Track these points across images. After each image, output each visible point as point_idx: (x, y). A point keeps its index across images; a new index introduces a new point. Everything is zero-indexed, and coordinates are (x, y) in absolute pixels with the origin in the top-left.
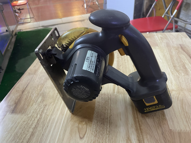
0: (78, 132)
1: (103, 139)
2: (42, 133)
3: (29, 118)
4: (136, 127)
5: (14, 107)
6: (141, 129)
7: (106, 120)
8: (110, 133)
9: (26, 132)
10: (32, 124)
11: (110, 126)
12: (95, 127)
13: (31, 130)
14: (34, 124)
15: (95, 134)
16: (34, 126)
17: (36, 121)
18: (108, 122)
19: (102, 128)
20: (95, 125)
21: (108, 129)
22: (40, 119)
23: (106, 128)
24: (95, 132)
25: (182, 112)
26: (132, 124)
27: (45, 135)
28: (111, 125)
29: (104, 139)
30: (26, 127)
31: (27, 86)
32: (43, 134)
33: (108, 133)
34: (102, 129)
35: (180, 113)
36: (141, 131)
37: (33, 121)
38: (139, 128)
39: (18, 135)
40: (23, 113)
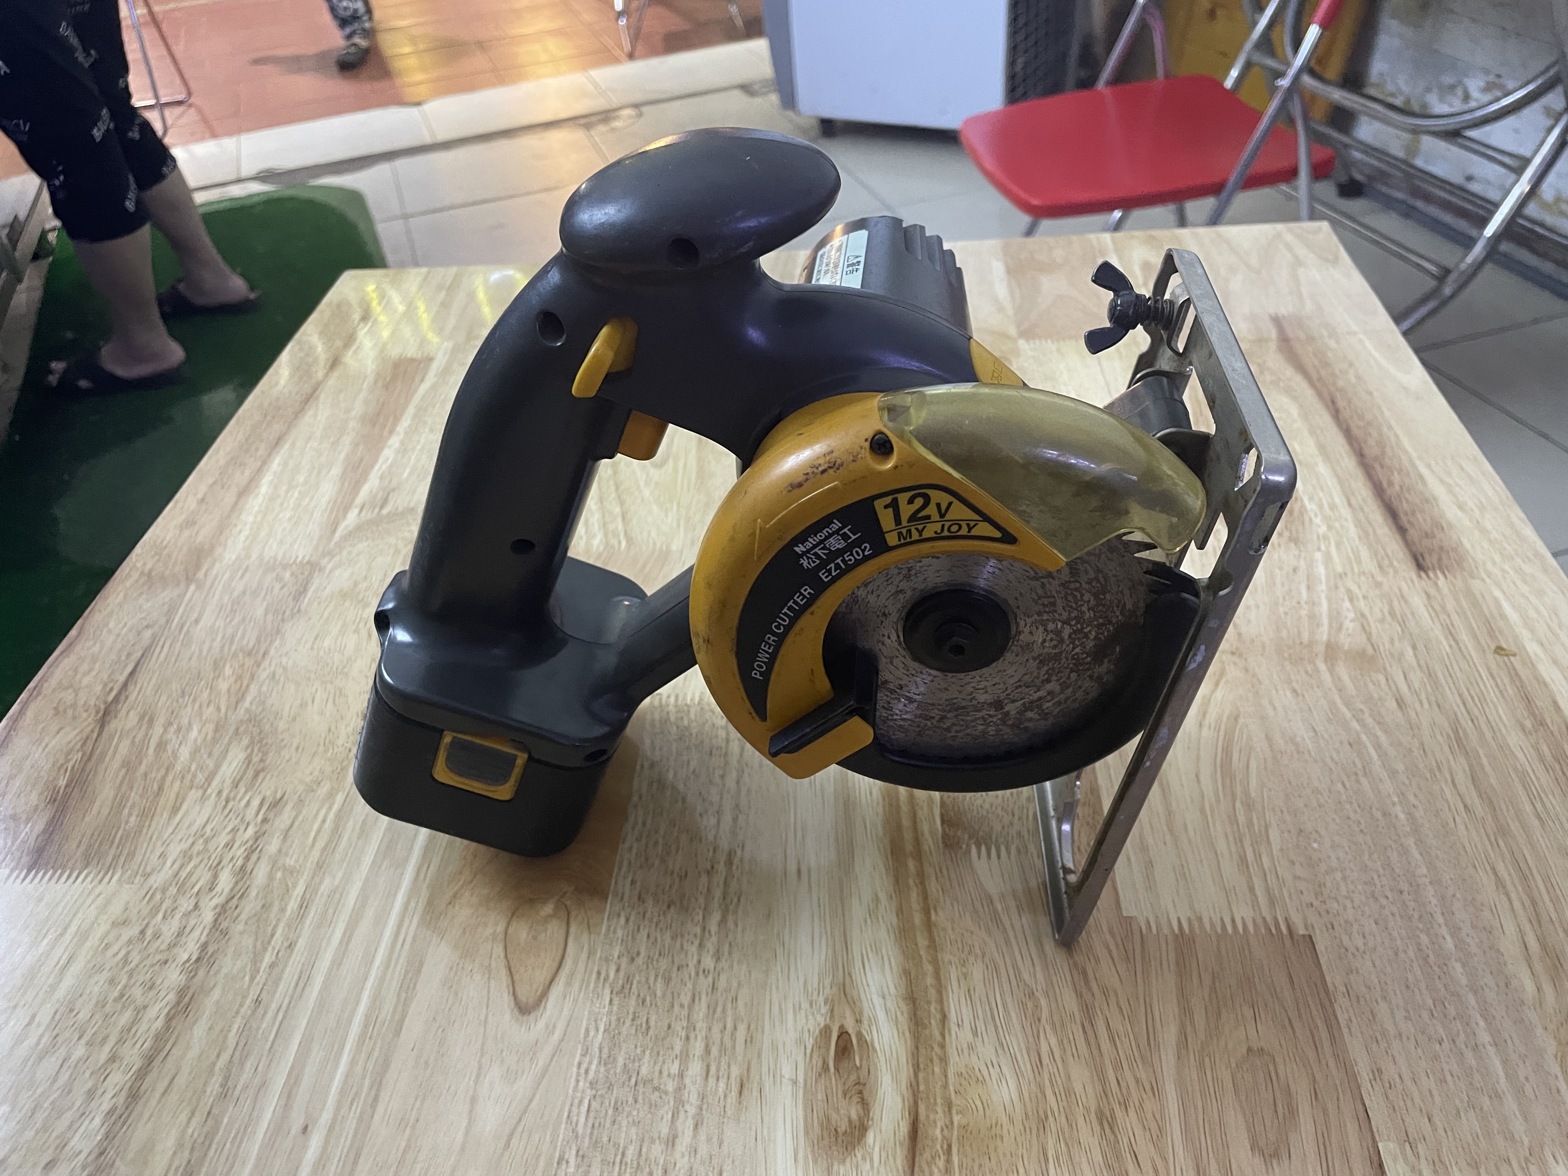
0: (504, 972)
1: (676, 1008)
2: (252, 996)
3: (158, 896)
4: (900, 912)
5: (40, 826)
6: (929, 925)
7: (704, 879)
8: (724, 964)
9: (137, 992)
10: (180, 934)
11: (723, 921)
12: (620, 933)
13: (174, 977)
14: (196, 934)
15: (622, 974)
16: (190, 949)
17: (208, 916)
18: (718, 893)
19: (674, 938)
20: (622, 920)
21: (714, 939)
22: (235, 901)
23: (698, 930)
24: (624, 960)
25: (1218, 801)
26: (877, 900)
27: (274, 1006)
28: (735, 912)
29: (682, 1006)
30: (135, 958)
31: (132, 674)
32: (258, 1001)
33: (708, 962)
34: (668, 941)
35: (1202, 811)
36: (932, 939)
37: (188, 914)
38: (918, 919)
39: (84, 1015)
40: (111, 867)
